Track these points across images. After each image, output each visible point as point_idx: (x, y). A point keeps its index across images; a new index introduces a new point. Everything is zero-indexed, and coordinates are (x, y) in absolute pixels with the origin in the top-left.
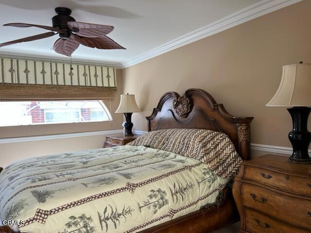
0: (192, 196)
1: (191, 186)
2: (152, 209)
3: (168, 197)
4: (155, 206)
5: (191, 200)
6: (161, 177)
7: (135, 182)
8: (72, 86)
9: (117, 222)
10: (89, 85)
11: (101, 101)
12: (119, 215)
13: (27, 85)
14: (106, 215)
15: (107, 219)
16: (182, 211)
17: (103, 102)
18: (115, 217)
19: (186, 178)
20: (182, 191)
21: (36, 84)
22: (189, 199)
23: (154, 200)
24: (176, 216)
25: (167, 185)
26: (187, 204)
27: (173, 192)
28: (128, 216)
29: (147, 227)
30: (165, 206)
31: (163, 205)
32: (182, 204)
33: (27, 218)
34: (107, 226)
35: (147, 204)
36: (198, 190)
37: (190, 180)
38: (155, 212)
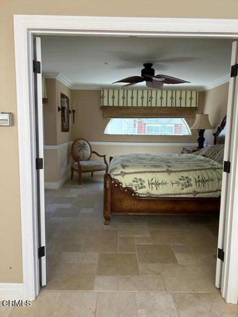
0: (212, 186)
1: (212, 180)
2: (180, 186)
3: (193, 182)
4: (183, 185)
5: (211, 189)
6: (190, 170)
7: (172, 170)
8: (161, 107)
9: (158, 187)
10: (174, 106)
11: (183, 119)
12: (159, 184)
13: (132, 108)
14: (152, 182)
15: (153, 184)
16: (203, 194)
17: (185, 119)
18: (157, 184)
19: (210, 174)
20: (204, 181)
21: (137, 106)
22: (209, 188)
23: (182, 182)
24: (197, 196)
25: (193, 175)
26: (207, 190)
27: (197, 180)
28: (164, 186)
29: (176, 196)
30: (190, 187)
31: (189, 186)
32: (202, 189)
33: (117, 173)
34: (152, 187)
35: (177, 183)
36: (217, 184)
37: (213, 177)
38: (183, 189)
